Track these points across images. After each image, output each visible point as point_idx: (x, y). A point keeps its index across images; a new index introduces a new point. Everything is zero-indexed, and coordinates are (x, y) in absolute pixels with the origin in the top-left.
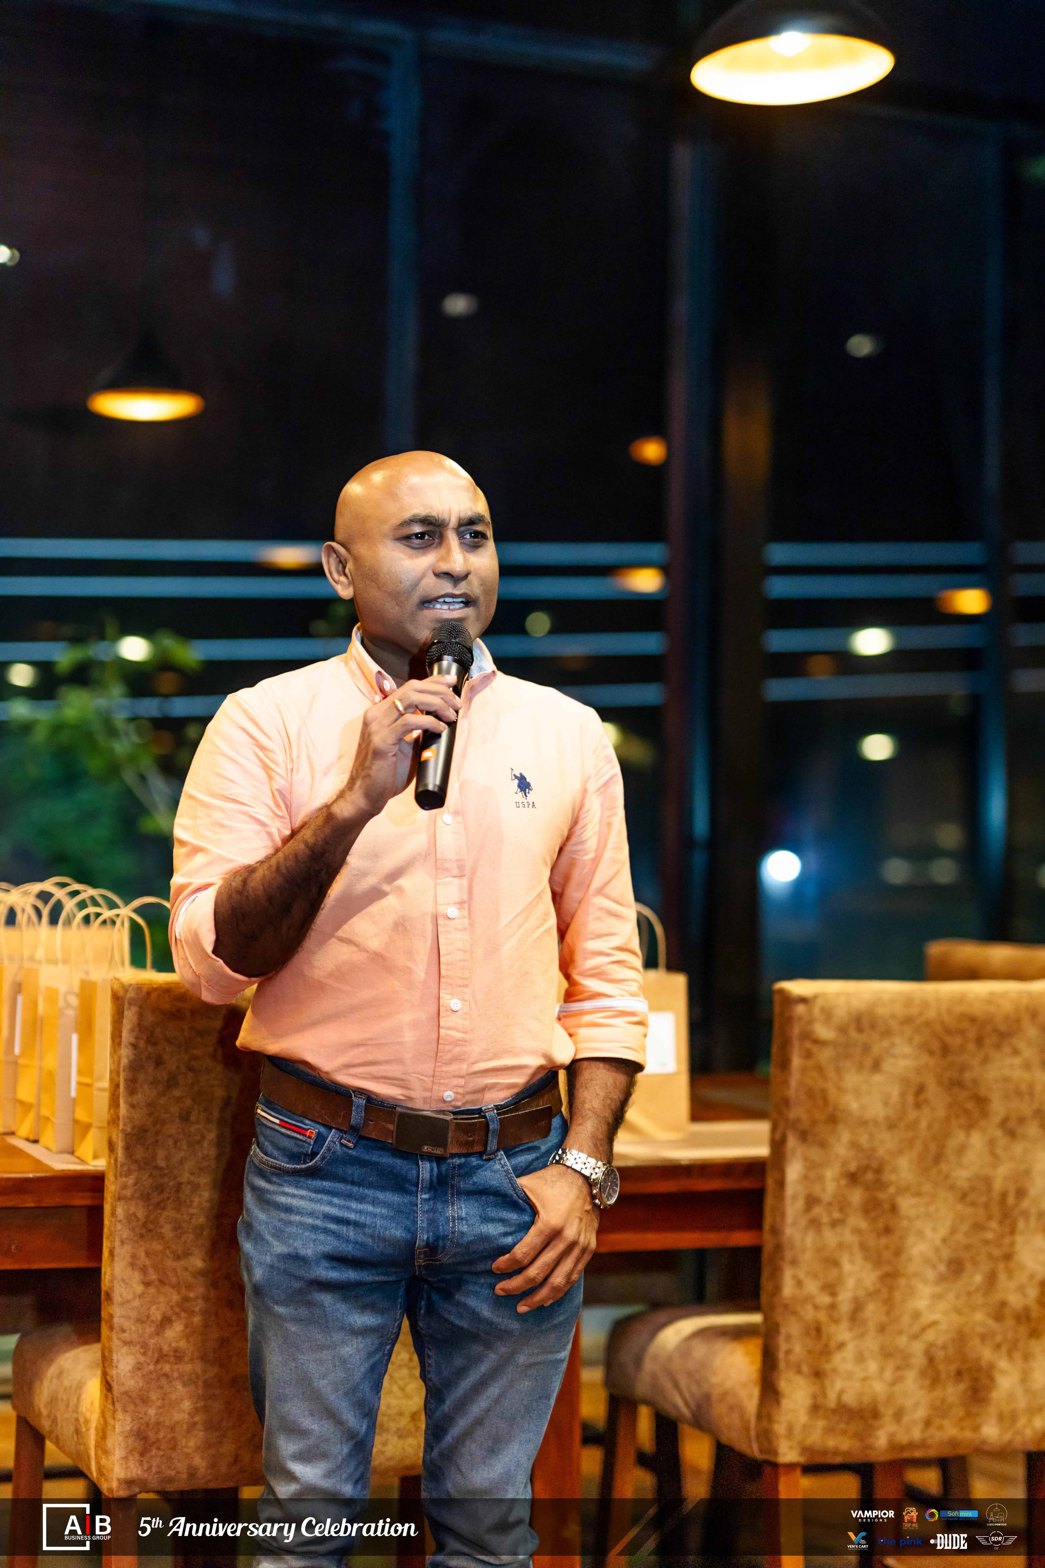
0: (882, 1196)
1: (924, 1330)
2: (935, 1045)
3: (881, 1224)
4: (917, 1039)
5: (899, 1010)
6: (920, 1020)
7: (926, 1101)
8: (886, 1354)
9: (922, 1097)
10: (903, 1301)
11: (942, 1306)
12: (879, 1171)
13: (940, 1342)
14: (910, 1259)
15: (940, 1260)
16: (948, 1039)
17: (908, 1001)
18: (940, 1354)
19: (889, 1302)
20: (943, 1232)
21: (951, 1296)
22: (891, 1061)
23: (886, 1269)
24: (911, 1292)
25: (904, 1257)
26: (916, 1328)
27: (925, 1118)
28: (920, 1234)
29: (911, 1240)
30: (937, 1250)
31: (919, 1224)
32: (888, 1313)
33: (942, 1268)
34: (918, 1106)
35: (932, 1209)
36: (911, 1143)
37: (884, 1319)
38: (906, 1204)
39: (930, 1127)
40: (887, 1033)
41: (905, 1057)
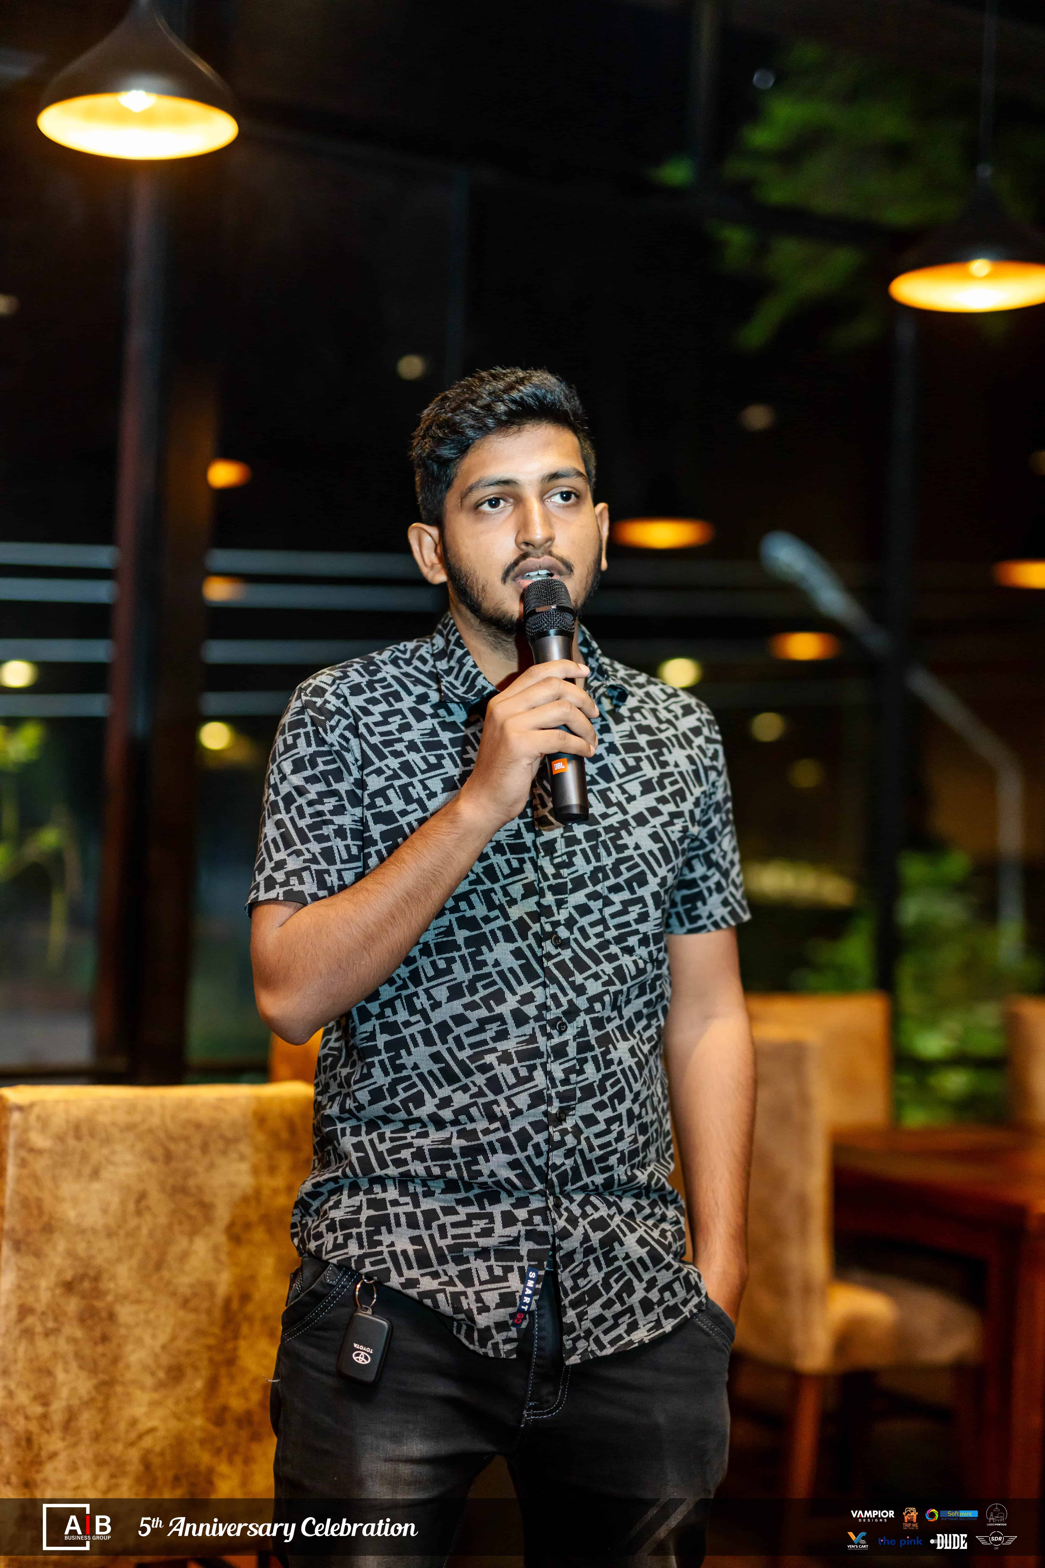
0: (99, 1304)
1: (140, 1437)
2: (159, 1152)
3: (98, 1333)
4: (139, 1146)
5: (122, 1118)
6: (143, 1127)
7: (148, 1208)
8: (100, 1462)
9: (143, 1204)
10: (120, 1409)
11: (160, 1412)
12: (96, 1279)
13: (158, 1449)
14: (128, 1367)
15: (159, 1367)
16: (172, 1147)
17: (131, 1107)
18: (156, 1461)
19: (105, 1410)
20: (163, 1338)
21: (170, 1403)
22: (111, 1168)
23: (102, 1377)
24: (128, 1398)
25: (121, 1365)
26: (133, 1435)
27: (146, 1224)
28: (139, 1341)
29: (129, 1347)
30: (156, 1357)
31: (138, 1331)
32: (103, 1422)
33: (161, 1375)
34: (139, 1213)
35: (152, 1316)
36: (131, 1250)
37: (99, 1427)
38: (125, 1313)
39: (151, 1234)
40: (107, 1141)
41: (126, 1164)
